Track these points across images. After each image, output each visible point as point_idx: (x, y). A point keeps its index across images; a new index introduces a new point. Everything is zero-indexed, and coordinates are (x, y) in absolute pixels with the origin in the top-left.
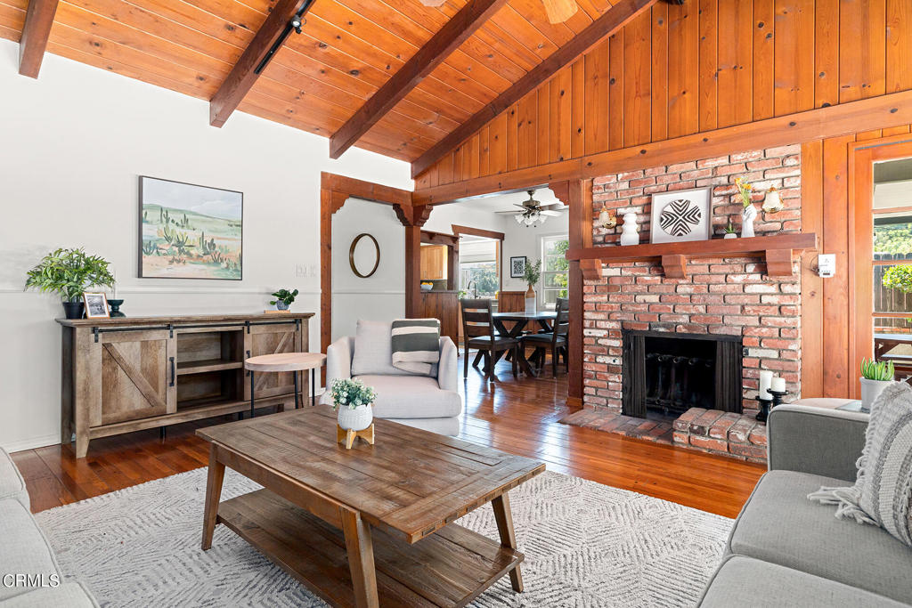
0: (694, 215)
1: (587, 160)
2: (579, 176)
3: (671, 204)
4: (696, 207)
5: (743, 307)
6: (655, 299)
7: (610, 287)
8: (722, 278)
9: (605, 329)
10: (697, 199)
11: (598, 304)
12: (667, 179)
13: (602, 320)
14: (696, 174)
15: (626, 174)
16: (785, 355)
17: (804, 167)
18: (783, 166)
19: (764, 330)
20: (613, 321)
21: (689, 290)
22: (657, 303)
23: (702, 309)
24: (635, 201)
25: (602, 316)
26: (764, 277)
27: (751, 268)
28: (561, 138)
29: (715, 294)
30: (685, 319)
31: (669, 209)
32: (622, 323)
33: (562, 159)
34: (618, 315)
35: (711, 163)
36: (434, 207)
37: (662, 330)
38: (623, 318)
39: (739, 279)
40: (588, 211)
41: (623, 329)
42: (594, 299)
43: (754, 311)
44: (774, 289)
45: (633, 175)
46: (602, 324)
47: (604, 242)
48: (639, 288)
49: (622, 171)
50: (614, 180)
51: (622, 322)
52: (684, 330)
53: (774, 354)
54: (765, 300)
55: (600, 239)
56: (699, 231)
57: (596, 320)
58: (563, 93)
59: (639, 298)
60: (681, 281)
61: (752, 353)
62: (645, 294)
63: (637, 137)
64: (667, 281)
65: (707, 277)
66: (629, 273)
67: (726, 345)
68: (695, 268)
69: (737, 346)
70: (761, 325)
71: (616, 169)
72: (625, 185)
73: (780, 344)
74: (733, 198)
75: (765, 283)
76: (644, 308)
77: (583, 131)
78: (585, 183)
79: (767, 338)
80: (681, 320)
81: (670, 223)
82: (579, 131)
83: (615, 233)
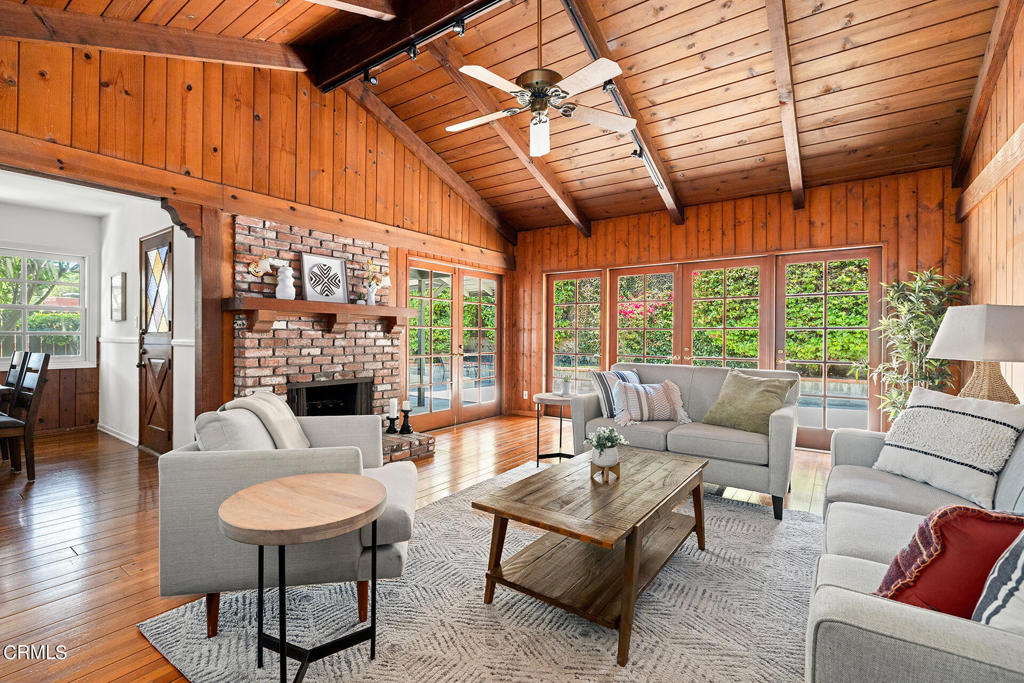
0: (334, 280)
1: (231, 191)
2: (218, 206)
3: (316, 265)
4: (336, 274)
5: (374, 356)
6: (317, 351)
7: (277, 341)
8: (363, 334)
9: (269, 386)
10: (335, 266)
11: (262, 360)
12: (311, 242)
13: (267, 376)
14: (332, 245)
15: (274, 224)
16: (395, 386)
17: (390, 260)
18: (381, 257)
19: (386, 371)
20: (279, 375)
21: (344, 343)
22: (318, 356)
23: (351, 359)
24: (282, 254)
25: (268, 372)
26: (385, 334)
27: (379, 327)
28: (187, 144)
29: (360, 346)
30: (340, 368)
31: (316, 270)
32: (288, 378)
33: (188, 173)
34: (284, 370)
35: (342, 240)
37: (323, 379)
38: (288, 372)
39: (372, 335)
40: (228, 250)
41: (288, 382)
42: (258, 353)
43: (380, 358)
44: (389, 343)
45: (280, 228)
46: (268, 381)
47: (249, 290)
48: (305, 342)
49: (271, 219)
50: (261, 225)
51: (288, 376)
52: (340, 377)
53: (389, 387)
54: (386, 350)
55: (245, 286)
56: (339, 294)
57: (260, 378)
58: (189, 88)
59: (305, 352)
60: (338, 336)
61: (380, 388)
62: (309, 347)
63: (282, 190)
64: (327, 336)
65: (355, 333)
66: (296, 327)
67: (363, 386)
69: (370, 384)
70: (384, 368)
71: (266, 215)
72: (273, 235)
73: (392, 379)
74: (356, 272)
75: (385, 337)
76: (308, 360)
77: (219, 151)
78: (225, 217)
79: (386, 376)
80: (338, 369)
81: (318, 284)
82: (215, 150)
83: (262, 282)
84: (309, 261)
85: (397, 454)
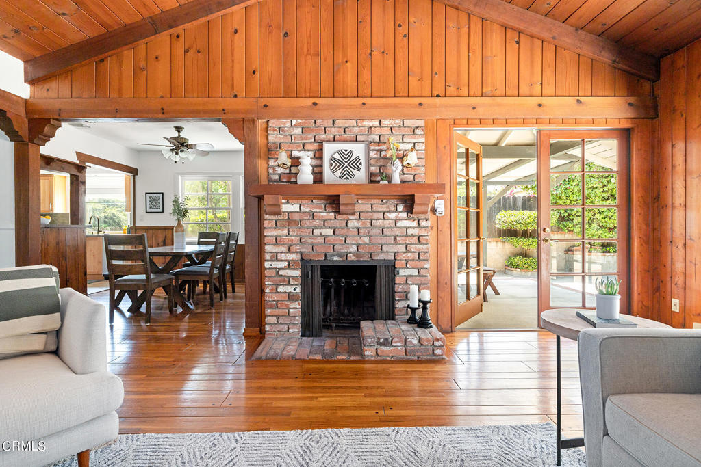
0: (356, 164)
1: (263, 101)
2: (254, 116)
3: (338, 152)
4: (358, 157)
5: (395, 238)
6: (330, 232)
7: (290, 222)
8: (381, 215)
9: (285, 261)
10: (358, 150)
11: (278, 238)
12: (334, 131)
13: (282, 253)
14: (356, 130)
15: (299, 121)
16: (422, 272)
17: (426, 135)
18: (414, 134)
19: (410, 254)
20: (294, 253)
21: (357, 224)
22: (331, 236)
23: (366, 240)
24: (307, 146)
25: (283, 249)
26: (409, 214)
27: (401, 208)
28: (234, 75)
29: (376, 227)
30: (354, 249)
31: (337, 156)
32: (301, 255)
33: (236, 96)
34: (297, 248)
35: (367, 124)
36: (63, 124)
37: (336, 258)
38: (301, 250)
39: (393, 216)
40: (263, 150)
41: (302, 259)
42: (274, 233)
43: (403, 240)
44: (415, 224)
45: (305, 123)
46: (283, 256)
47: (280, 180)
48: (317, 223)
49: (297, 118)
50: (288, 124)
51: (301, 253)
52: (353, 258)
53: (415, 272)
54: (410, 232)
55: (276, 177)
56: (360, 176)
57: (277, 253)
58: (236, 32)
59: (317, 232)
60: (351, 217)
61: (402, 272)
62: (321, 228)
63: (308, 91)
64: (339, 217)
65: (370, 214)
66: (308, 209)
67: (383, 269)
68: (362, 206)
69: (391, 268)
70: (407, 251)
71: (291, 115)
72: (299, 131)
73: (419, 264)
74: (383, 153)
75: (409, 219)
76: (321, 240)
77: (257, 73)
78: (261, 123)
79: (411, 260)
80: (351, 250)
81: (336, 169)
82: (254, 72)
83: (290, 173)
84: (330, 149)
85: (384, 348)
